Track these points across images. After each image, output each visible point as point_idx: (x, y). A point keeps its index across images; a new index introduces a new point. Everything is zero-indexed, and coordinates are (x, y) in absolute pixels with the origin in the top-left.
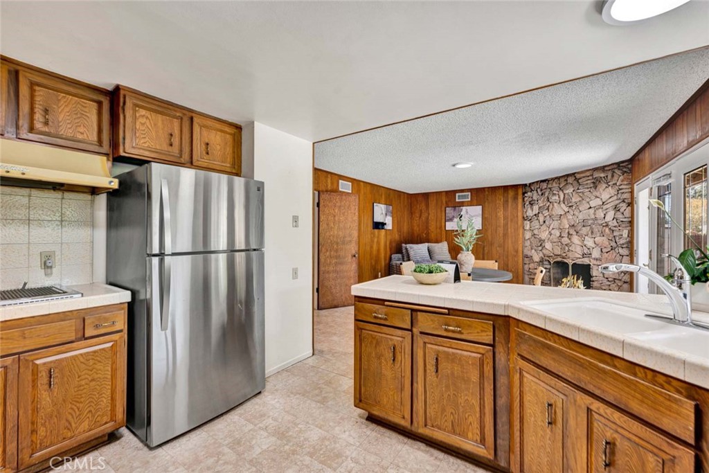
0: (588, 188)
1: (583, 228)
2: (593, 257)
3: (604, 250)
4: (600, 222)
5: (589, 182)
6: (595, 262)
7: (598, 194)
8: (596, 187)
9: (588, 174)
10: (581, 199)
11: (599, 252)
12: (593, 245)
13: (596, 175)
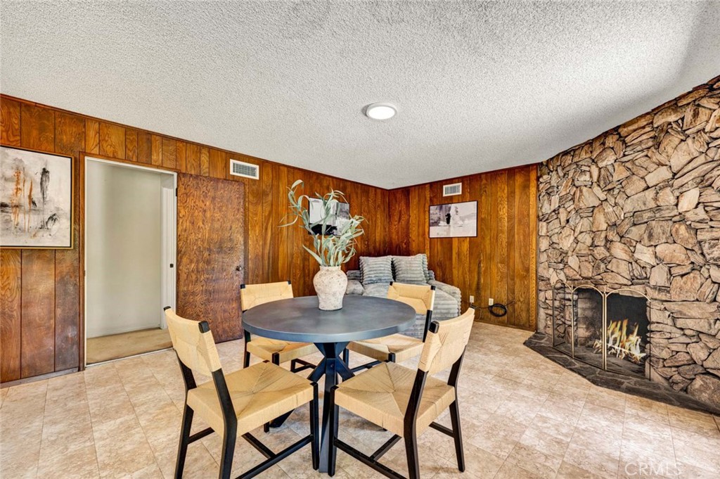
0: (642, 151)
1: (633, 228)
2: (652, 283)
3: (676, 271)
4: (666, 214)
5: (644, 137)
6: (656, 295)
7: (663, 159)
8: (658, 145)
9: (643, 122)
10: (628, 173)
11: (665, 275)
12: (653, 261)
13: (660, 121)
